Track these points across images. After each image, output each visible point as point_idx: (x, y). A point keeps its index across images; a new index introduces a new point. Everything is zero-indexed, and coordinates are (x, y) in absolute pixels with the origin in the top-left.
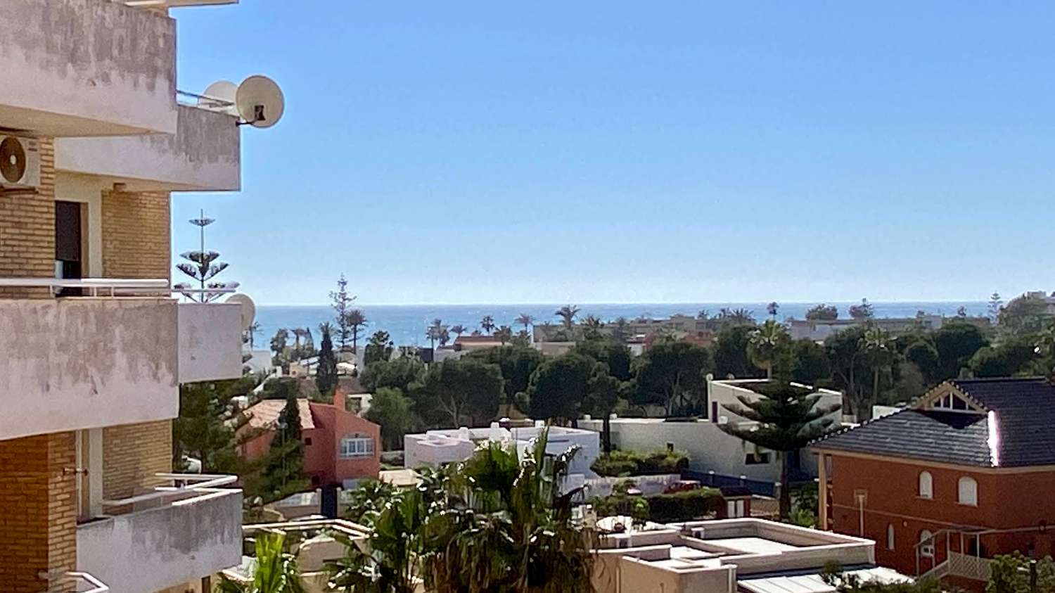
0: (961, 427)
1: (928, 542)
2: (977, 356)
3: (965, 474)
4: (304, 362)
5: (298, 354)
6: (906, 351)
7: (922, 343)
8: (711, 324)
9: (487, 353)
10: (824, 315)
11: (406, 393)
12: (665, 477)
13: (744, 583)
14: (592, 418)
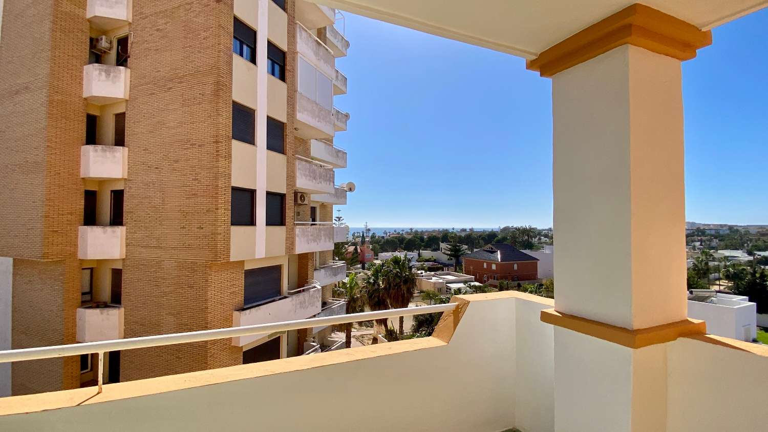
0: (492, 253)
1: (484, 276)
2: (496, 239)
3: (493, 263)
5: (357, 237)
11: (379, 245)
12: (431, 262)
13: (448, 285)
14: (416, 251)
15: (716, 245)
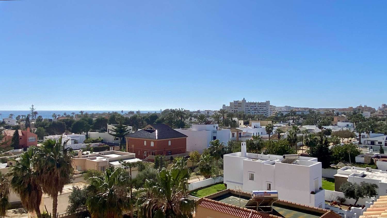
0: (151, 133)
1: (145, 153)
2: (157, 120)
3: (151, 141)
4: (23, 122)
5: (22, 120)
6: (145, 119)
7: (147, 118)
8: (110, 114)
9: (63, 120)
10: (131, 113)
11: (44, 128)
12: (98, 143)
13: (110, 163)
14: (84, 132)
15: (302, 122)
